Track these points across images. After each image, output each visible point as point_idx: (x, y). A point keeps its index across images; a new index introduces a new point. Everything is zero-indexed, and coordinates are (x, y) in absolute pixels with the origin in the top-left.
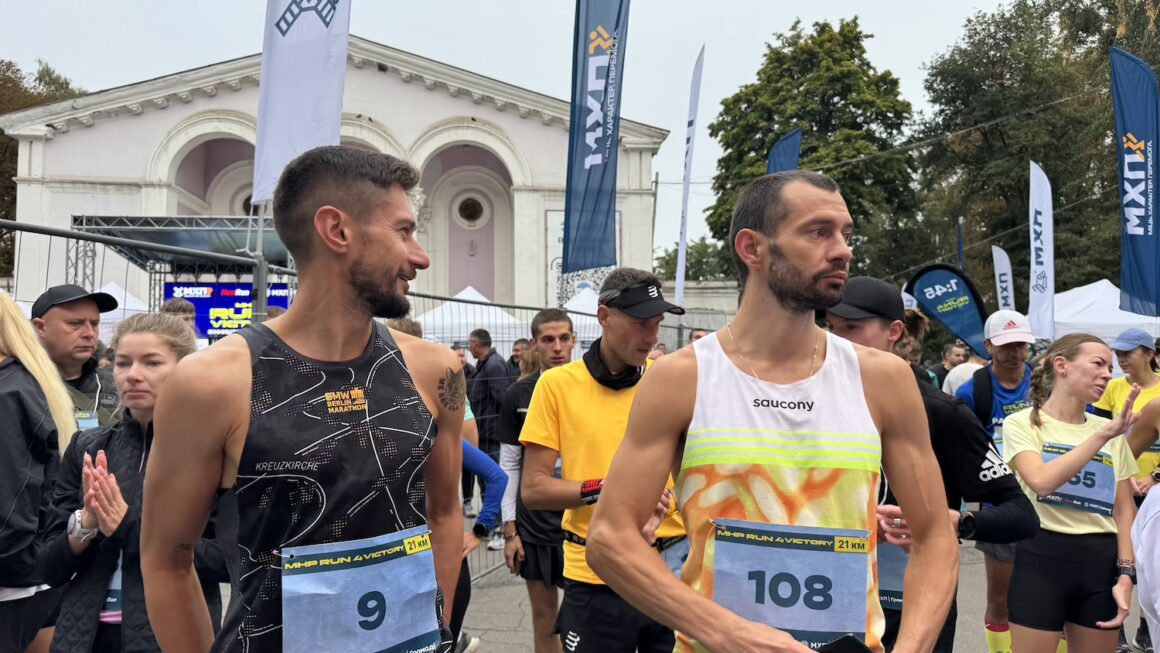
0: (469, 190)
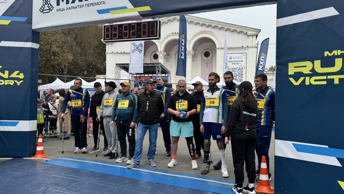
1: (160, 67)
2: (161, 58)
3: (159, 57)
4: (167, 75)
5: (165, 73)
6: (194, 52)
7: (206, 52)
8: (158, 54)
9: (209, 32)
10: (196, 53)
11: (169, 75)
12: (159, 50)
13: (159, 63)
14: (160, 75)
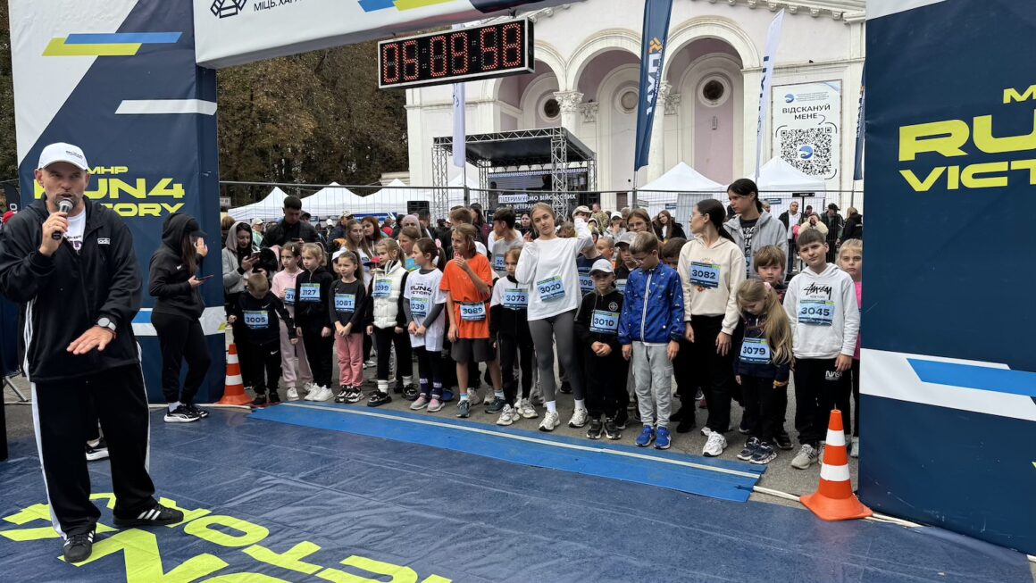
0: (711, 74)
1: (562, 141)
2: (567, 111)
3: (562, 109)
4: (585, 164)
5: (579, 159)
6: (670, 86)
7: (712, 81)
8: (558, 99)
9: (719, 18)
10: (679, 90)
11: (592, 162)
12: (562, 88)
13: (558, 129)
14: (564, 164)
